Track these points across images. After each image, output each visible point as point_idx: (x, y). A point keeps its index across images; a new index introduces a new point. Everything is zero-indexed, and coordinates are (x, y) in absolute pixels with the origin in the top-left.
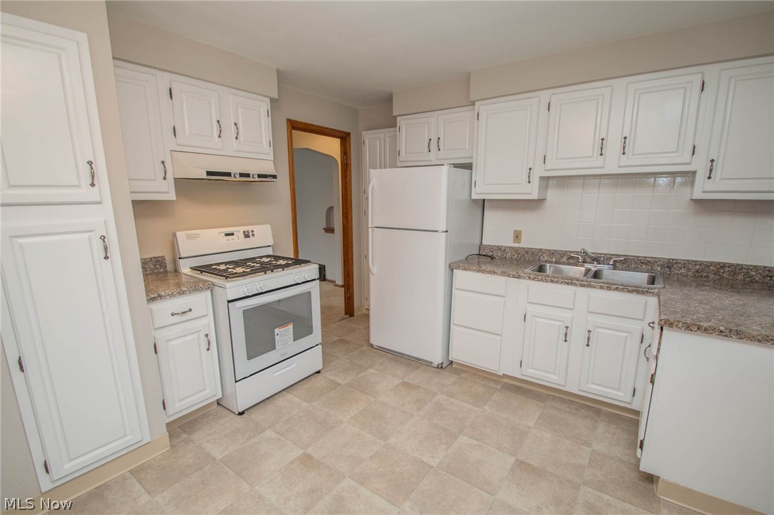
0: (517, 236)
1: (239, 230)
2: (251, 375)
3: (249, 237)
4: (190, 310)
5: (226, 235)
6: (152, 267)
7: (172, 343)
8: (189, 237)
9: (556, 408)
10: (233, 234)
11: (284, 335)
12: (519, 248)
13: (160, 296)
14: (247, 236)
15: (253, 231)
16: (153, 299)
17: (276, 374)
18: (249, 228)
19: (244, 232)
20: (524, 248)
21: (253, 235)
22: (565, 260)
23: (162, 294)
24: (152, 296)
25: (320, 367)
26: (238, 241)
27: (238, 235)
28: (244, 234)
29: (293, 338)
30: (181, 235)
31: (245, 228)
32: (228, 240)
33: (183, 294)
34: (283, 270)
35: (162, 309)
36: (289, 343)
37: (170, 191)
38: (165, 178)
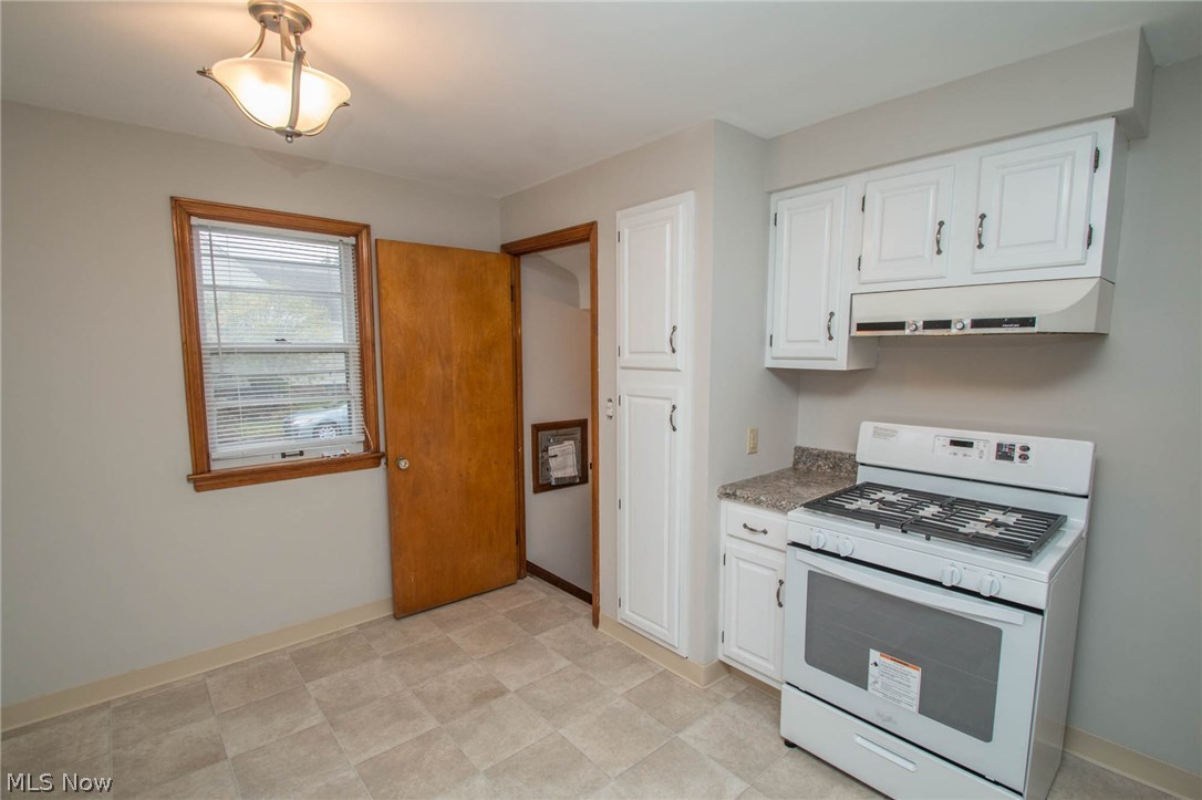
1: (987, 441)
3: (1011, 459)
4: (765, 532)
5: (954, 443)
7: (742, 565)
8: (877, 433)
10: (969, 444)
11: (894, 680)
13: (735, 495)
14: (1004, 454)
15: (1026, 449)
16: (728, 496)
17: (859, 740)
18: (1019, 440)
19: (1000, 446)
21: (1024, 458)
23: (738, 493)
24: (729, 492)
27: (982, 448)
28: (998, 451)
29: (916, 702)
30: (867, 428)
31: (1007, 439)
32: (955, 454)
33: (759, 503)
34: (928, 539)
35: (737, 513)
36: (903, 705)
37: (838, 357)
38: (831, 338)
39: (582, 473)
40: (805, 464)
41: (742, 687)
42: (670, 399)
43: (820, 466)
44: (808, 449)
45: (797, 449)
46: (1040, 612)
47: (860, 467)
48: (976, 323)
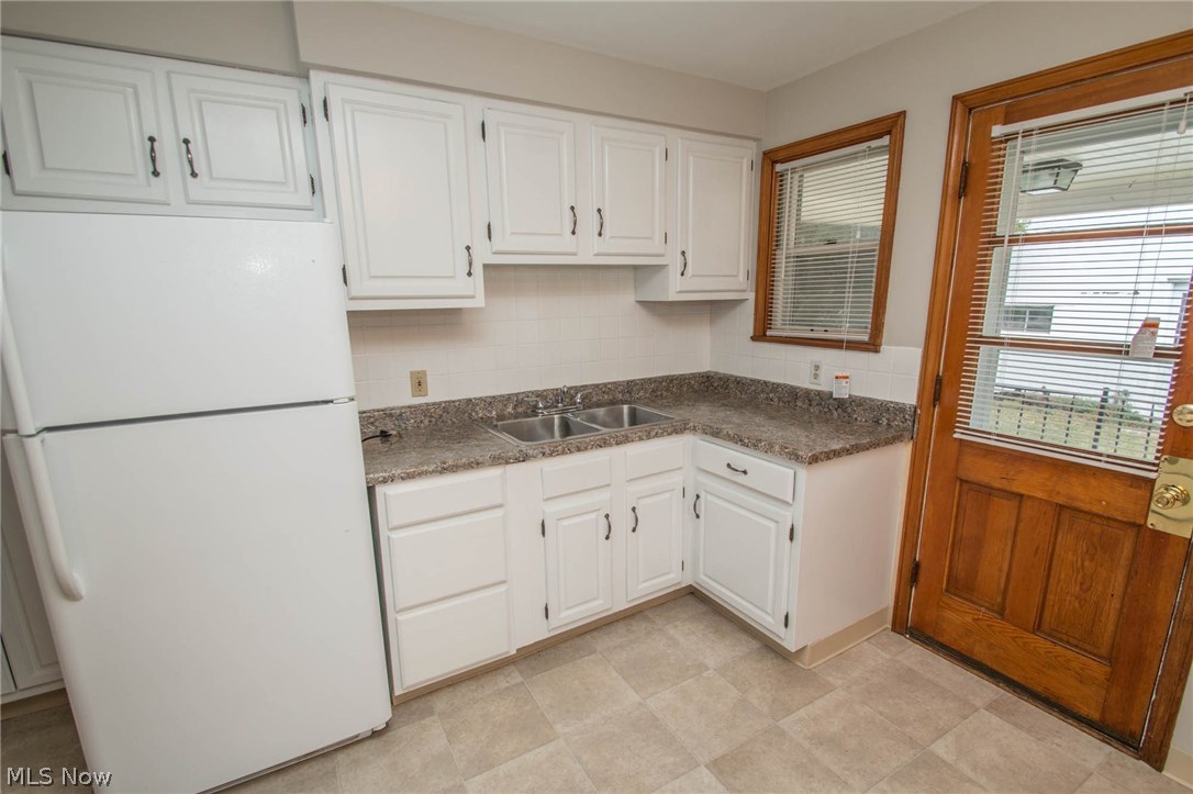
0: (419, 383)
9: (616, 647)
12: (427, 404)
20: (440, 404)
22: (510, 410)
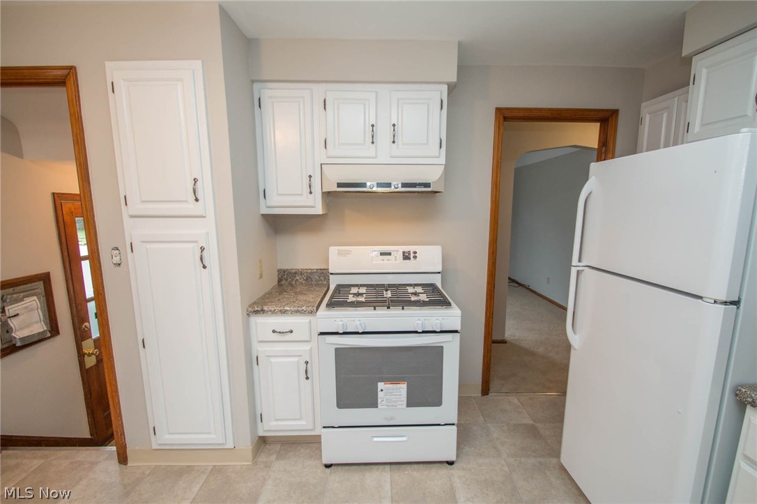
1: (398, 251)
2: (339, 427)
3: (409, 259)
4: (291, 332)
5: (382, 254)
6: (317, 278)
7: (273, 360)
8: (339, 253)
10: (390, 254)
11: (392, 395)
13: (263, 311)
14: (406, 257)
15: (415, 253)
16: (256, 312)
17: (375, 439)
18: (411, 248)
19: (404, 252)
21: (415, 257)
23: (265, 308)
24: (256, 309)
25: (453, 457)
26: (395, 263)
27: (395, 255)
28: (403, 255)
29: (405, 402)
30: (333, 251)
31: (406, 248)
32: (383, 260)
33: (284, 313)
34: (403, 309)
35: (265, 324)
36: (399, 407)
37: (316, 206)
38: (311, 193)
39: (51, 326)
40: (286, 280)
41: (278, 447)
42: (196, 242)
43: (297, 280)
44: (287, 270)
45: (279, 271)
46: (456, 332)
47: (331, 276)
48: (404, 185)
